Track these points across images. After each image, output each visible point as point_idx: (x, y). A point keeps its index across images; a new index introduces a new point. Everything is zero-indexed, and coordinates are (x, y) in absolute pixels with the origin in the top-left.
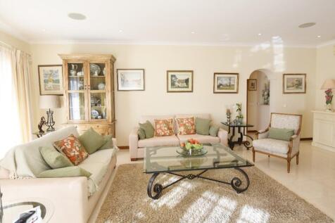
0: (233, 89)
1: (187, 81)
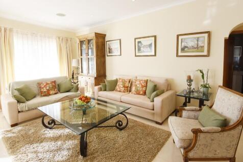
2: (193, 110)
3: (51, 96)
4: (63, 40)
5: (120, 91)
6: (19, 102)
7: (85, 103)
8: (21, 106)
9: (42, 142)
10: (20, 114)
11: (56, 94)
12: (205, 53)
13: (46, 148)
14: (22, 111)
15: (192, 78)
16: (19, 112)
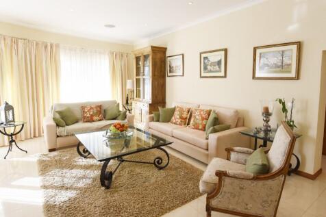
0: (290, 72)
1: (219, 63)
2: (244, 153)
3: (94, 123)
4: (118, 56)
5: (175, 123)
6: (58, 125)
7: (119, 132)
8: (60, 130)
9: (72, 169)
10: (59, 138)
11: (100, 120)
12: (293, 75)
13: (74, 175)
14: (61, 136)
15: (270, 111)
16: (58, 136)
